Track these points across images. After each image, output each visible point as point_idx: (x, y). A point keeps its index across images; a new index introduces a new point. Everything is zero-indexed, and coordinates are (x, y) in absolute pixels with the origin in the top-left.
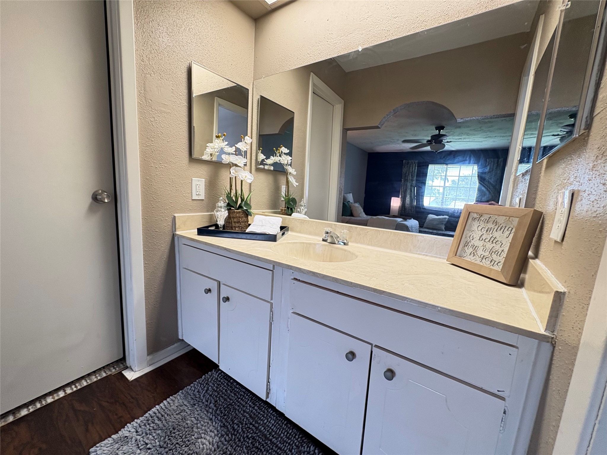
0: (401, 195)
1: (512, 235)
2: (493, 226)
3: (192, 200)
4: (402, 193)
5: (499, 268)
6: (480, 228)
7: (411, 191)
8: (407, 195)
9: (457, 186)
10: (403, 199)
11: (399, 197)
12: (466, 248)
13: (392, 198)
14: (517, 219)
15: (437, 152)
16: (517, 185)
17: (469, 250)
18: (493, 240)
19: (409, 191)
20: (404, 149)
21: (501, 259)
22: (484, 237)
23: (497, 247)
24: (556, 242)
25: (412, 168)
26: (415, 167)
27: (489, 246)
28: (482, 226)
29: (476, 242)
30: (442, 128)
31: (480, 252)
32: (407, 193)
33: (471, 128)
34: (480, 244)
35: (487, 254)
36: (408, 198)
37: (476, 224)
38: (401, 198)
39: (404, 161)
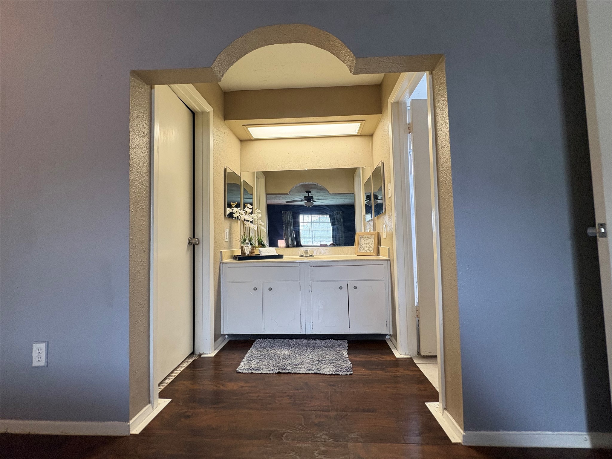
0: (285, 237)
1: (374, 240)
2: (367, 239)
3: (225, 242)
4: (285, 236)
5: (372, 252)
6: (364, 240)
7: (291, 234)
8: (289, 237)
9: (319, 229)
10: (286, 241)
11: (283, 239)
12: (361, 249)
13: (279, 240)
14: (374, 235)
15: (309, 207)
16: (366, 226)
17: (362, 249)
18: (369, 243)
19: (289, 234)
20: (282, 202)
21: (372, 249)
22: (366, 243)
23: (370, 245)
24: (385, 238)
25: (289, 218)
26: (291, 216)
27: (368, 246)
28: (364, 239)
29: (363, 245)
30: (310, 192)
31: (366, 248)
32: (289, 236)
33: (326, 193)
34: (365, 245)
35: (368, 249)
36: (290, 240)
37: (362, 239)
38: (285, 240)
39: (283, 211)
